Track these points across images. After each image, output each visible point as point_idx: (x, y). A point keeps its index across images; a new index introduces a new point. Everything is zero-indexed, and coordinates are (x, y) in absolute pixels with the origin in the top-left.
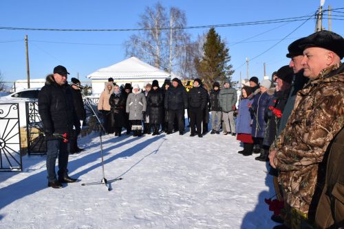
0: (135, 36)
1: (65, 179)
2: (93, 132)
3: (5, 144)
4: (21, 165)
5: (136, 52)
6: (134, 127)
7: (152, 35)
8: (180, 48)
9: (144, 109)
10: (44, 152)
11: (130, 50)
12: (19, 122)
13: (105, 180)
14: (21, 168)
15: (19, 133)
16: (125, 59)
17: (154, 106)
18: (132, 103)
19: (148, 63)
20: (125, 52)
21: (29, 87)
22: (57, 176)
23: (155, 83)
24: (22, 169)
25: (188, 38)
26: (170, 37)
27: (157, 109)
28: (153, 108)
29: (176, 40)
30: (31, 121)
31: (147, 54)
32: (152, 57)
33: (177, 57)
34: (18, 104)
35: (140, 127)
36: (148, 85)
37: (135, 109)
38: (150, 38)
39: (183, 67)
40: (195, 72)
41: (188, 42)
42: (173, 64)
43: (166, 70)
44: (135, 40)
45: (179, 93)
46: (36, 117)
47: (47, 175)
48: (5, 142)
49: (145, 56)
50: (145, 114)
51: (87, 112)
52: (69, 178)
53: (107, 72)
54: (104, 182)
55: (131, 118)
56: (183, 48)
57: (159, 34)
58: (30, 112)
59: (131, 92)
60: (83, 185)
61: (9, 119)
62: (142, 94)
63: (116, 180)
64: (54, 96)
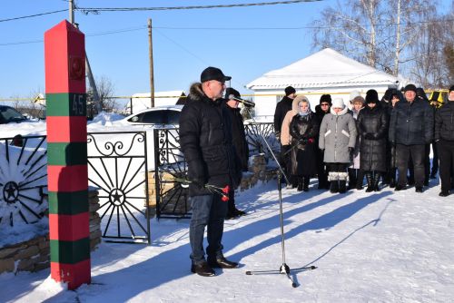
0: (330, 10)
1: (219, 260)
2: (260, 182)
3: (125, 198)
4: (148, 234)
5: (331, 40)
6: (332, 176)
7: (362, 6)
8: (417, 29)
9: (352, 144)
10: (180, 213)
11: (321, 36)
12: (146, 162)
13: (287, 268)
14: (149, 239)
15: (146, 181)
16: (312, 52)
17: (370, 137)
18: (329, 132)
19: (354, 58)
20: (312, 41)
21: (153, 106)
22: (206, 256)
23: (372, 95)
24: (150, 241)
25: (433, 8)
26: (395, 9)
27: (375, 142)
28: (368, 142)
29: (408, 13)
30: (162, 162)
31: (353, 41)
32: (361, 48)
33: (410, 46)
34: (145, 133)
35: (343, 175)
36: (358, 99)
37: (335, 142)
38: (359, 13)
39: (421, 64)
40: (445, 72)
41: (431, 16)
42: (402, 59)
43: (388, 70)
44: (331, 16)
45: (417, 114)
46: (171, 156)
47: (190, 251)
48: (124, 194)
49: (348, 47)
50: (352, 152)
51: (250, 147)
52: (224, 259)
53: (282, 76)
54: (284, 271)
55: (328, 158)
56: (422, 29)
57: (375, 4)
58: (161, 145)
59: (329, 112)
60: (248, 273)
61: (131, 157)
62: (349, 115)
63: (304, 269)
64: (205, 120)
